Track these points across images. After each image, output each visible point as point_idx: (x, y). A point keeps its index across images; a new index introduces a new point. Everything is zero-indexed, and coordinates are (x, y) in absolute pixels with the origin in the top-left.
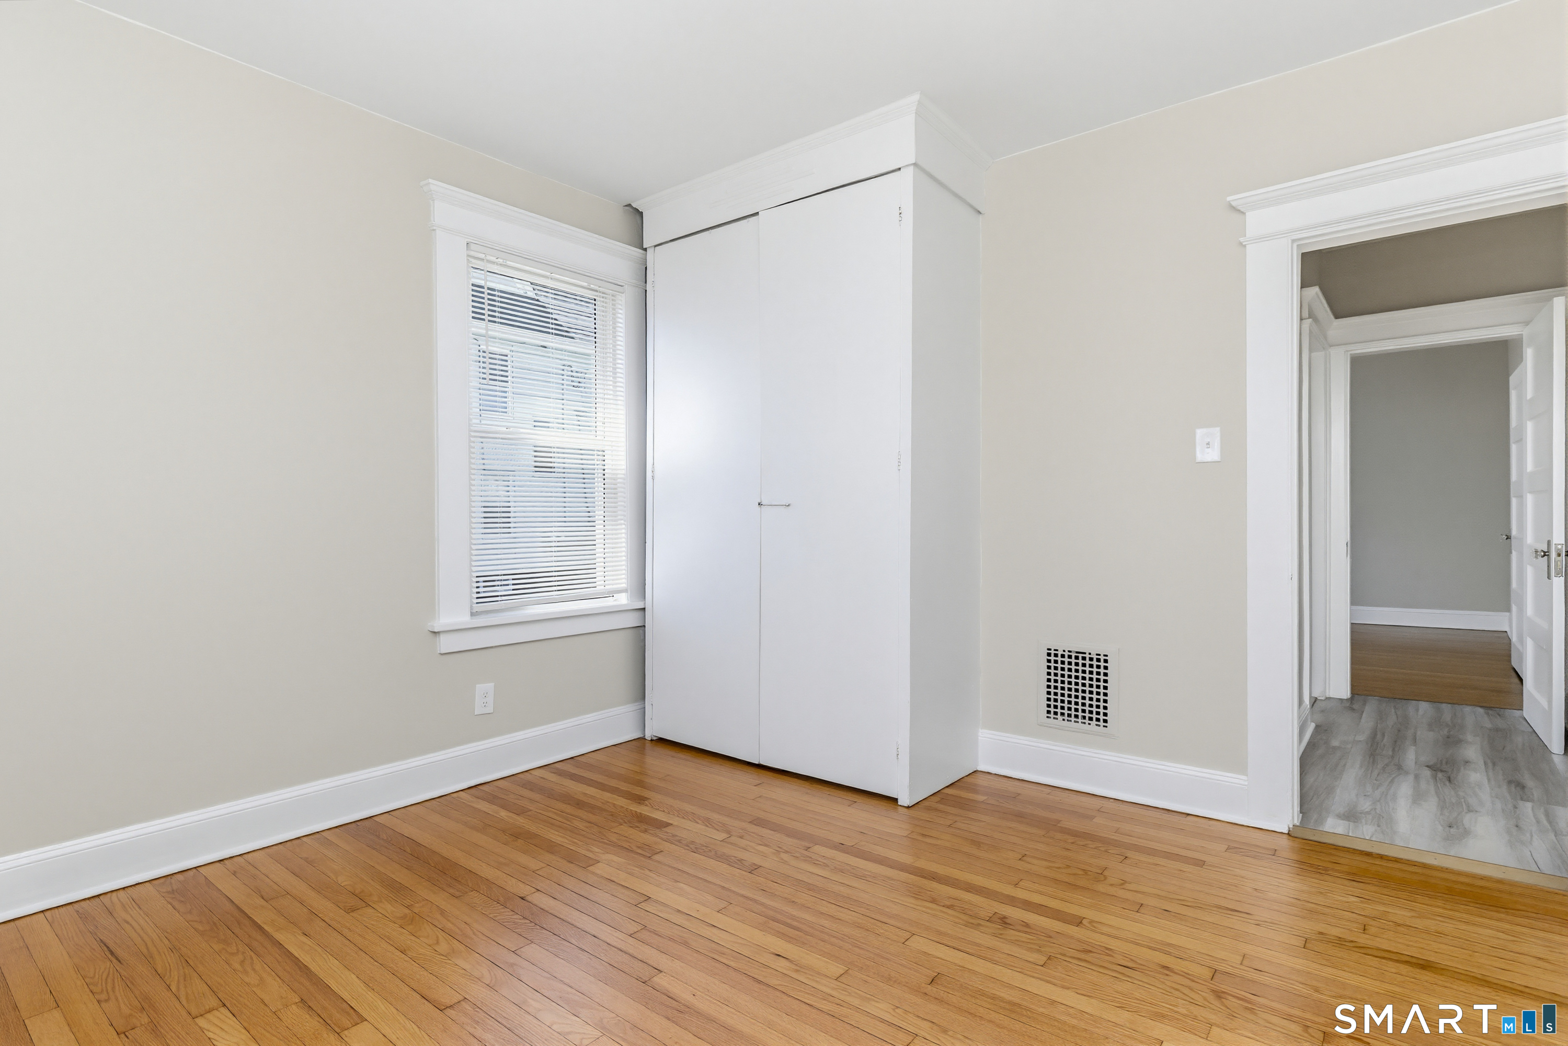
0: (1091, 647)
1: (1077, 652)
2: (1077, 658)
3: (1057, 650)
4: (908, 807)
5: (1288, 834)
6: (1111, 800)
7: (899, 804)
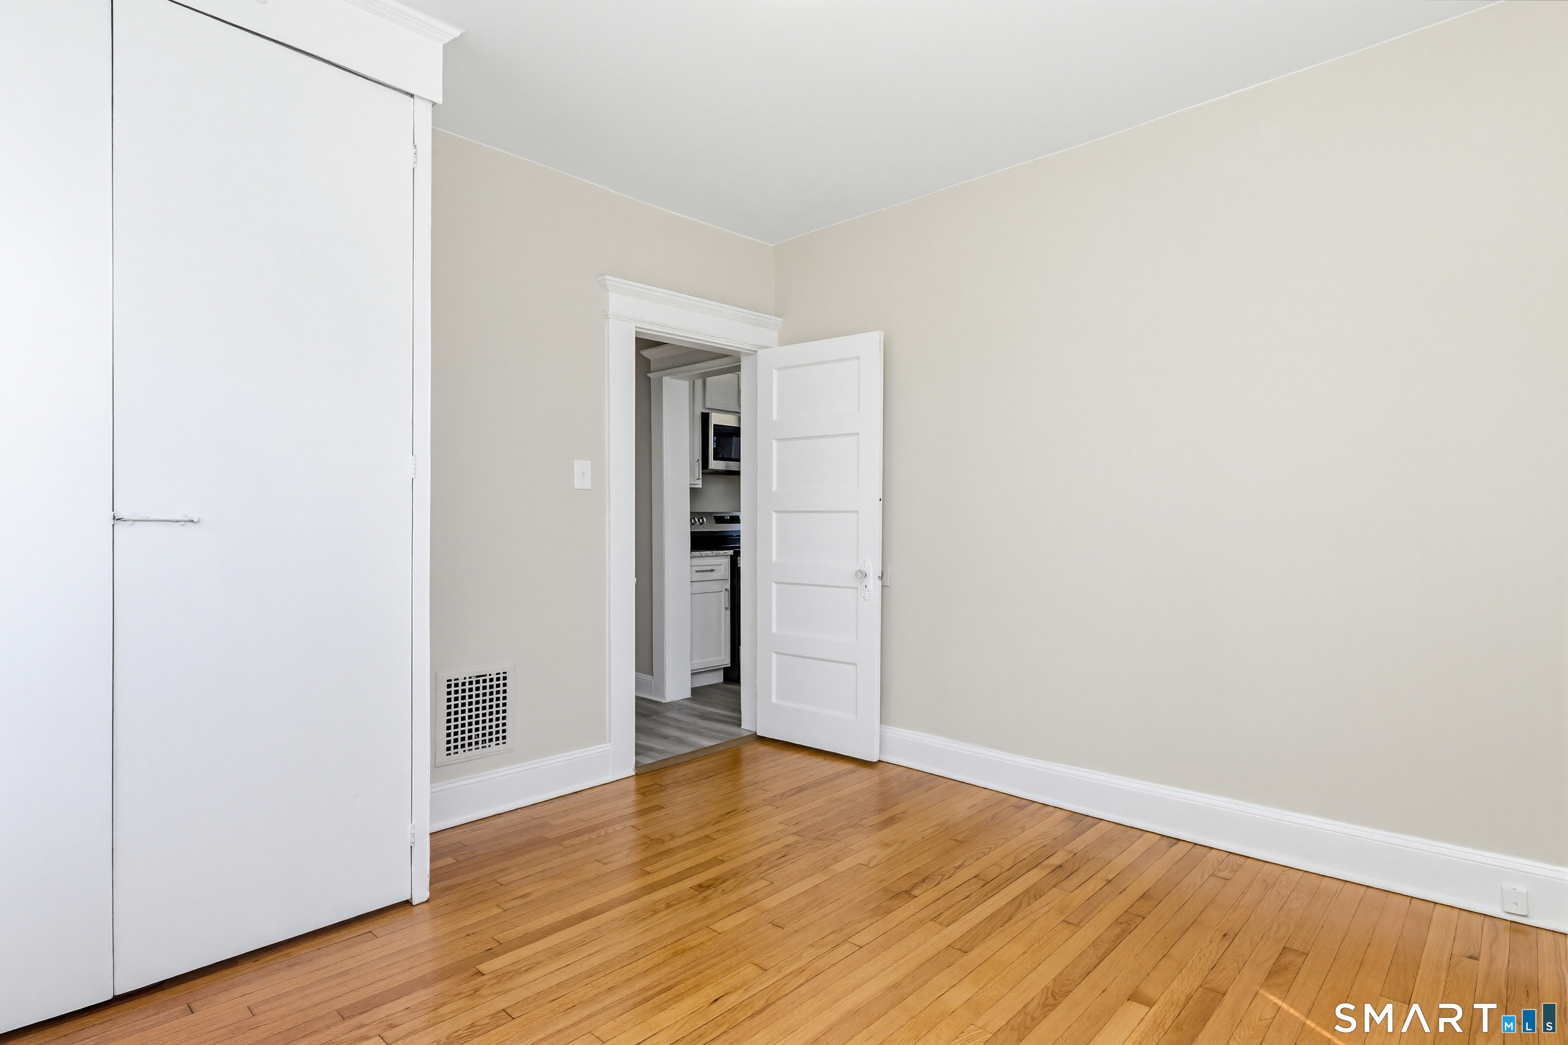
0: (491, 669)
1: (477, 677)
2: (478, 682)
3: (458, 679)
4: (427, 901)
5: (636, 774)
6: (518, 810)
7: (414, 904)
